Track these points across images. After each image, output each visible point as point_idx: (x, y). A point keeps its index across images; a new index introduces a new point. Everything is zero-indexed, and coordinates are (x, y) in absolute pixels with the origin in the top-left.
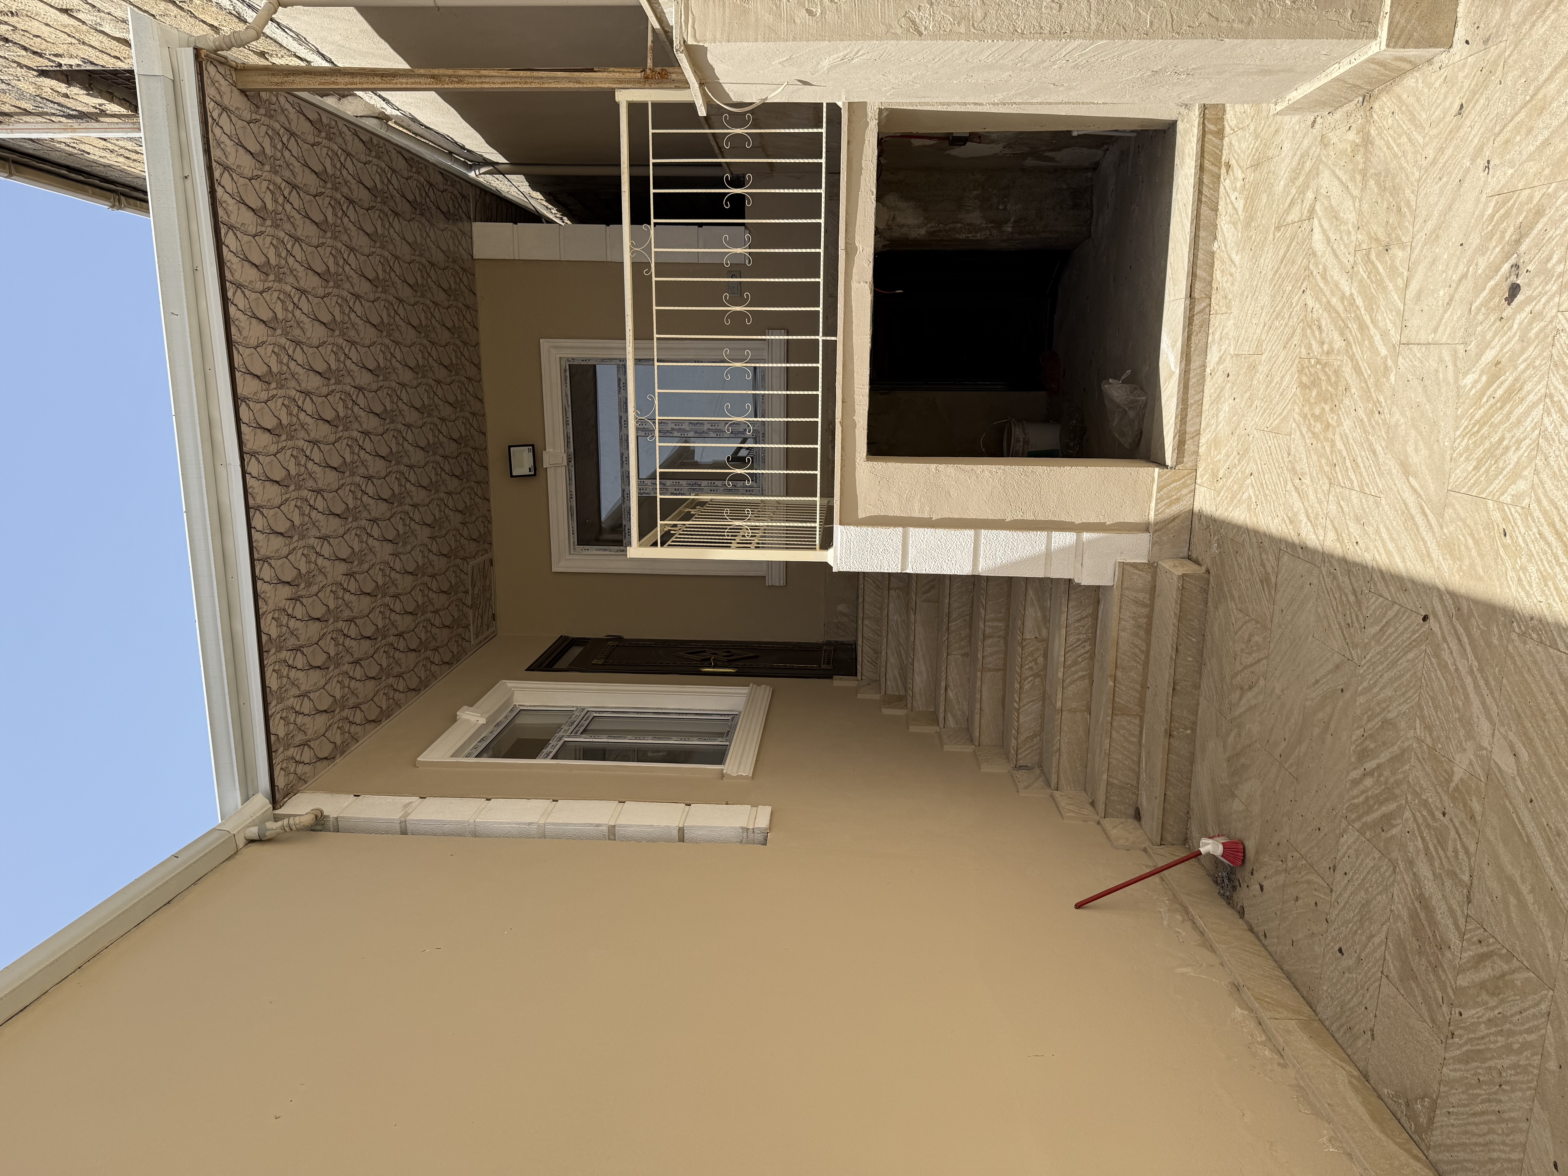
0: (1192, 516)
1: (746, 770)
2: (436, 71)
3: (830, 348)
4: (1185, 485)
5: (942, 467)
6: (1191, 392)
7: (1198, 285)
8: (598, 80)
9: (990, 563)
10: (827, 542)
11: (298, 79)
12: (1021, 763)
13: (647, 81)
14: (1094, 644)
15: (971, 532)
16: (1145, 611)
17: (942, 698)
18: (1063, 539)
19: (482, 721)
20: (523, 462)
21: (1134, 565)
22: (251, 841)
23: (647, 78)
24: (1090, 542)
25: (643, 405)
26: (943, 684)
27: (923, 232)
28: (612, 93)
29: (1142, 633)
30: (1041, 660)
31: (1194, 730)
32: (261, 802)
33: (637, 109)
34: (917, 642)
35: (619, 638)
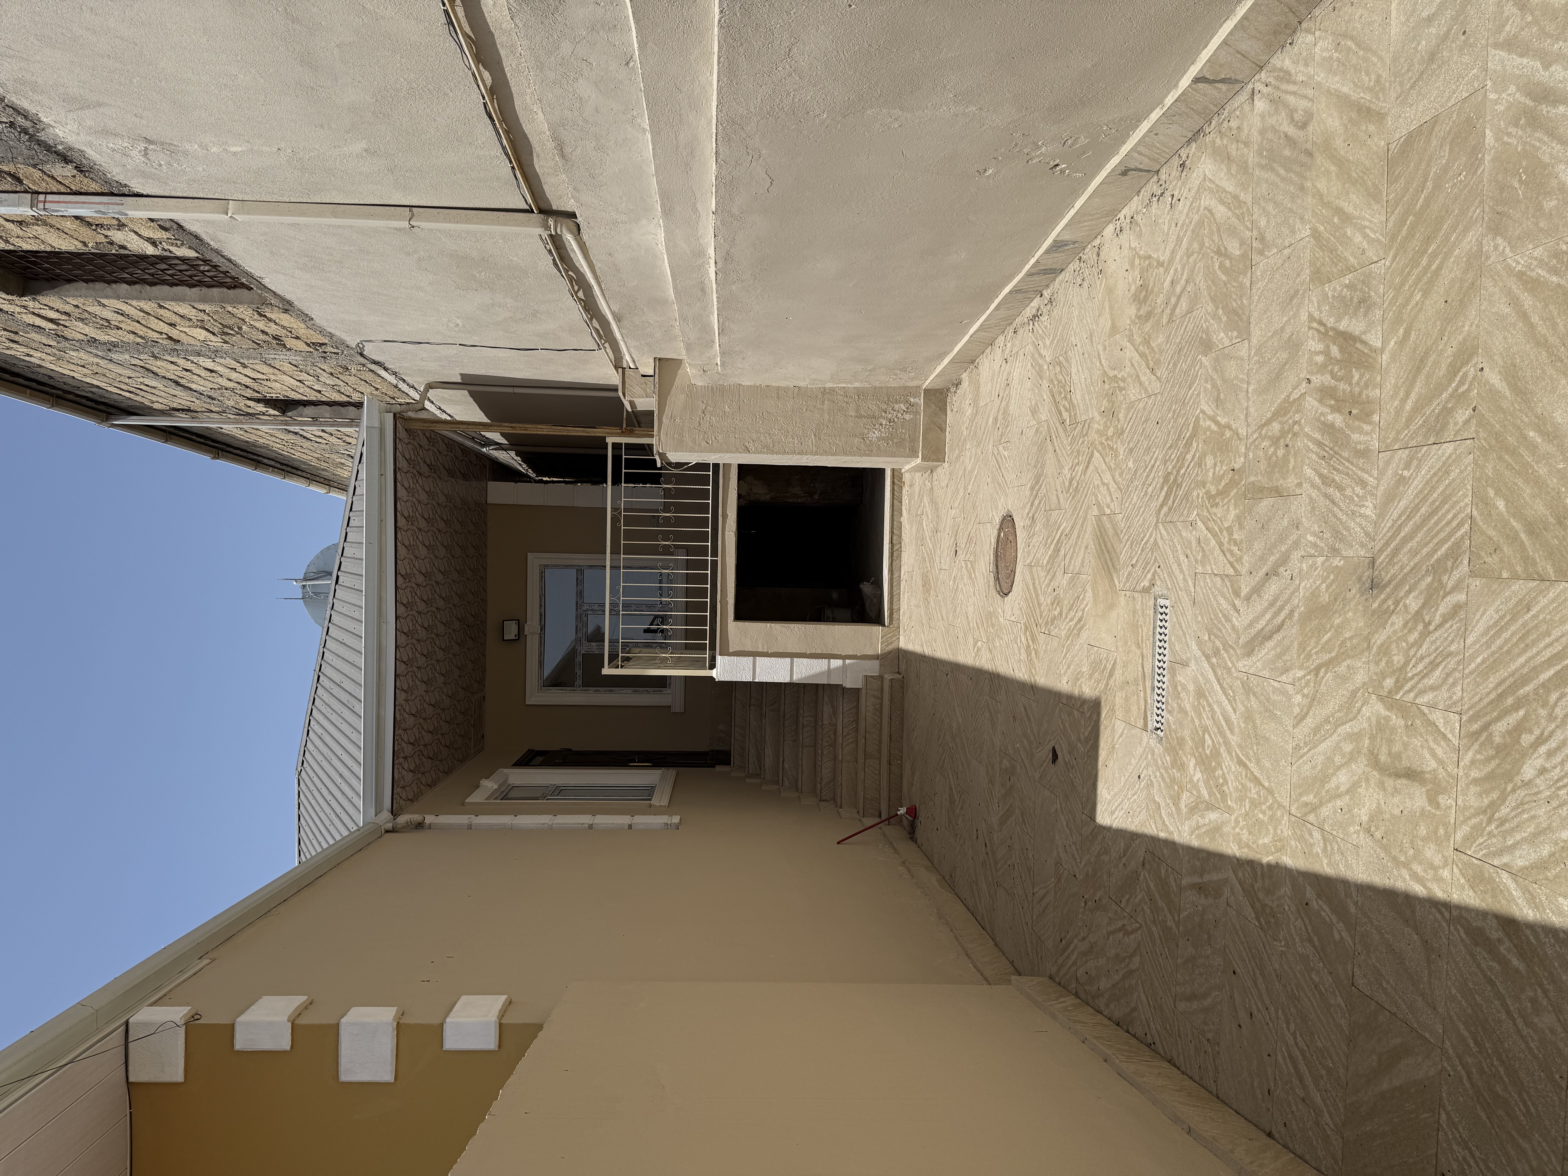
0: (899, 650)
1: (665, 802)
2: (513, 425)
3: (714, 564)
4: (894, 636)
5: (773, 625)
6: (895, 589)
7: (895, 537)
8: (598, 432)
9: (800, 676)
10: (712, 666)
11: (438, 425)
12: (824, 798)
13: (623, 434)
14: (857, 724)
15: (788, 660)
16: (879, 701)
17: (781, 768)
18: (836, 663)
19: (496, 787)
20: (511, 631)
21: (871, 677)
22: (387, 831)
23: (623, 432)
24: (849, 664)
25: (614, 592)
26: (781, 759)
27: (768, 497)
28: (605, 437)
29: (878, 713)
30: (833, 736)
31: (902, 761)
32: (386, 815)
33: (617, 446)
34: (767, 737)
35: (570, 750)
